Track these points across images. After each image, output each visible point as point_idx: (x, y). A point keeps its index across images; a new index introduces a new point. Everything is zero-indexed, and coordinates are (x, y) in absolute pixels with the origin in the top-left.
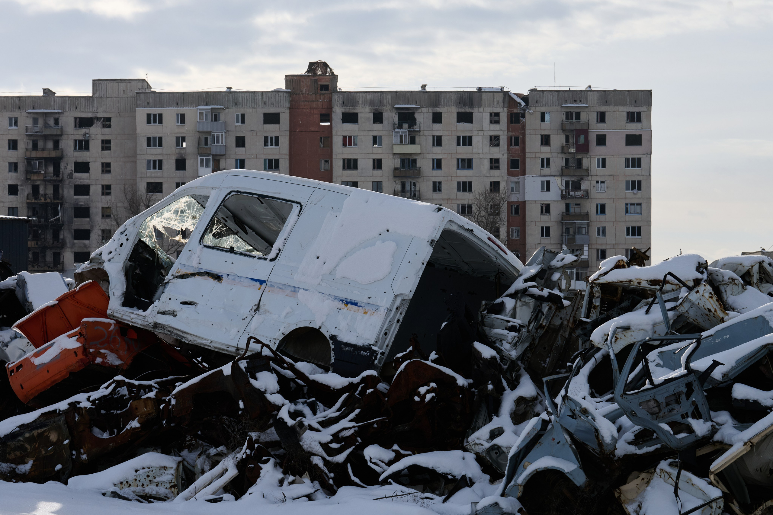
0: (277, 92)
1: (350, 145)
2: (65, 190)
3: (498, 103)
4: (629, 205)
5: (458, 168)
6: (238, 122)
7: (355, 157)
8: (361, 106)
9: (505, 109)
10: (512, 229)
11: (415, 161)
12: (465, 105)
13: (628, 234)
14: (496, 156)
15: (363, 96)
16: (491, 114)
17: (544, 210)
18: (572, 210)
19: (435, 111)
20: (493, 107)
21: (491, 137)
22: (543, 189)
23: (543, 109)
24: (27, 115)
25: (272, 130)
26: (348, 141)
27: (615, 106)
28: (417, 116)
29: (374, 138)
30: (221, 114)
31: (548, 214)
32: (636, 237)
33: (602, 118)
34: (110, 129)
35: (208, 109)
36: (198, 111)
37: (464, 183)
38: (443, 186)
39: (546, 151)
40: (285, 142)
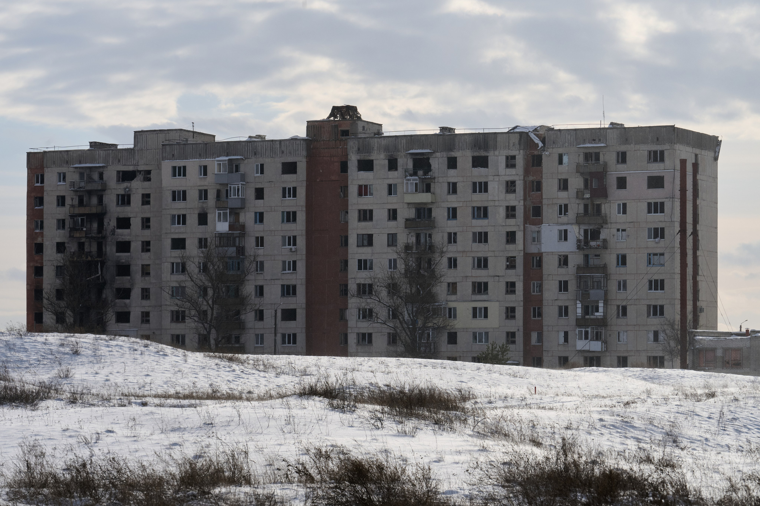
0: (294, 140)
1: (366, 194)
2: (107, 247)
3: (514, 145)
4: (652, 255)
5: (474, 217)
6: (257, 173)
7: (370, 208)
8: (376, 152)
9: (521, 151)
10: (534, 284)
11: (430, 210)
12: (480, 148)
13: (650, 289)
14: (512, 203)
15: (378, 142)
16: (507, 158)
17: (562, 263)
18: (591, 262)
19: (450, 156)
20: (509, 149)
21: (507, 182)
22: (560, 239)
23: (561, 151)
24: (72, 170)
25: (290, 180)
26: (363, 191)
27: (636, 144)
28: (431, 161)
29: (390, 186)
30: (241, 165)
31: (565, 267)
32: (659, 291)
33: (622, 158)
34: (150, 182)
35: (225, 160)
36: (216, 163)
37: (480, 233)
38: (459, 238)
39: (563, 197)
40: (302, 192)
